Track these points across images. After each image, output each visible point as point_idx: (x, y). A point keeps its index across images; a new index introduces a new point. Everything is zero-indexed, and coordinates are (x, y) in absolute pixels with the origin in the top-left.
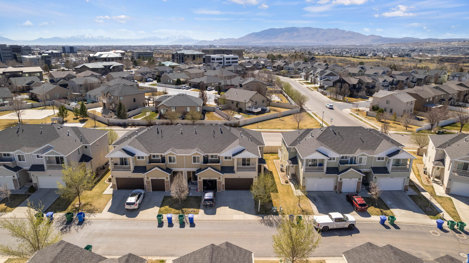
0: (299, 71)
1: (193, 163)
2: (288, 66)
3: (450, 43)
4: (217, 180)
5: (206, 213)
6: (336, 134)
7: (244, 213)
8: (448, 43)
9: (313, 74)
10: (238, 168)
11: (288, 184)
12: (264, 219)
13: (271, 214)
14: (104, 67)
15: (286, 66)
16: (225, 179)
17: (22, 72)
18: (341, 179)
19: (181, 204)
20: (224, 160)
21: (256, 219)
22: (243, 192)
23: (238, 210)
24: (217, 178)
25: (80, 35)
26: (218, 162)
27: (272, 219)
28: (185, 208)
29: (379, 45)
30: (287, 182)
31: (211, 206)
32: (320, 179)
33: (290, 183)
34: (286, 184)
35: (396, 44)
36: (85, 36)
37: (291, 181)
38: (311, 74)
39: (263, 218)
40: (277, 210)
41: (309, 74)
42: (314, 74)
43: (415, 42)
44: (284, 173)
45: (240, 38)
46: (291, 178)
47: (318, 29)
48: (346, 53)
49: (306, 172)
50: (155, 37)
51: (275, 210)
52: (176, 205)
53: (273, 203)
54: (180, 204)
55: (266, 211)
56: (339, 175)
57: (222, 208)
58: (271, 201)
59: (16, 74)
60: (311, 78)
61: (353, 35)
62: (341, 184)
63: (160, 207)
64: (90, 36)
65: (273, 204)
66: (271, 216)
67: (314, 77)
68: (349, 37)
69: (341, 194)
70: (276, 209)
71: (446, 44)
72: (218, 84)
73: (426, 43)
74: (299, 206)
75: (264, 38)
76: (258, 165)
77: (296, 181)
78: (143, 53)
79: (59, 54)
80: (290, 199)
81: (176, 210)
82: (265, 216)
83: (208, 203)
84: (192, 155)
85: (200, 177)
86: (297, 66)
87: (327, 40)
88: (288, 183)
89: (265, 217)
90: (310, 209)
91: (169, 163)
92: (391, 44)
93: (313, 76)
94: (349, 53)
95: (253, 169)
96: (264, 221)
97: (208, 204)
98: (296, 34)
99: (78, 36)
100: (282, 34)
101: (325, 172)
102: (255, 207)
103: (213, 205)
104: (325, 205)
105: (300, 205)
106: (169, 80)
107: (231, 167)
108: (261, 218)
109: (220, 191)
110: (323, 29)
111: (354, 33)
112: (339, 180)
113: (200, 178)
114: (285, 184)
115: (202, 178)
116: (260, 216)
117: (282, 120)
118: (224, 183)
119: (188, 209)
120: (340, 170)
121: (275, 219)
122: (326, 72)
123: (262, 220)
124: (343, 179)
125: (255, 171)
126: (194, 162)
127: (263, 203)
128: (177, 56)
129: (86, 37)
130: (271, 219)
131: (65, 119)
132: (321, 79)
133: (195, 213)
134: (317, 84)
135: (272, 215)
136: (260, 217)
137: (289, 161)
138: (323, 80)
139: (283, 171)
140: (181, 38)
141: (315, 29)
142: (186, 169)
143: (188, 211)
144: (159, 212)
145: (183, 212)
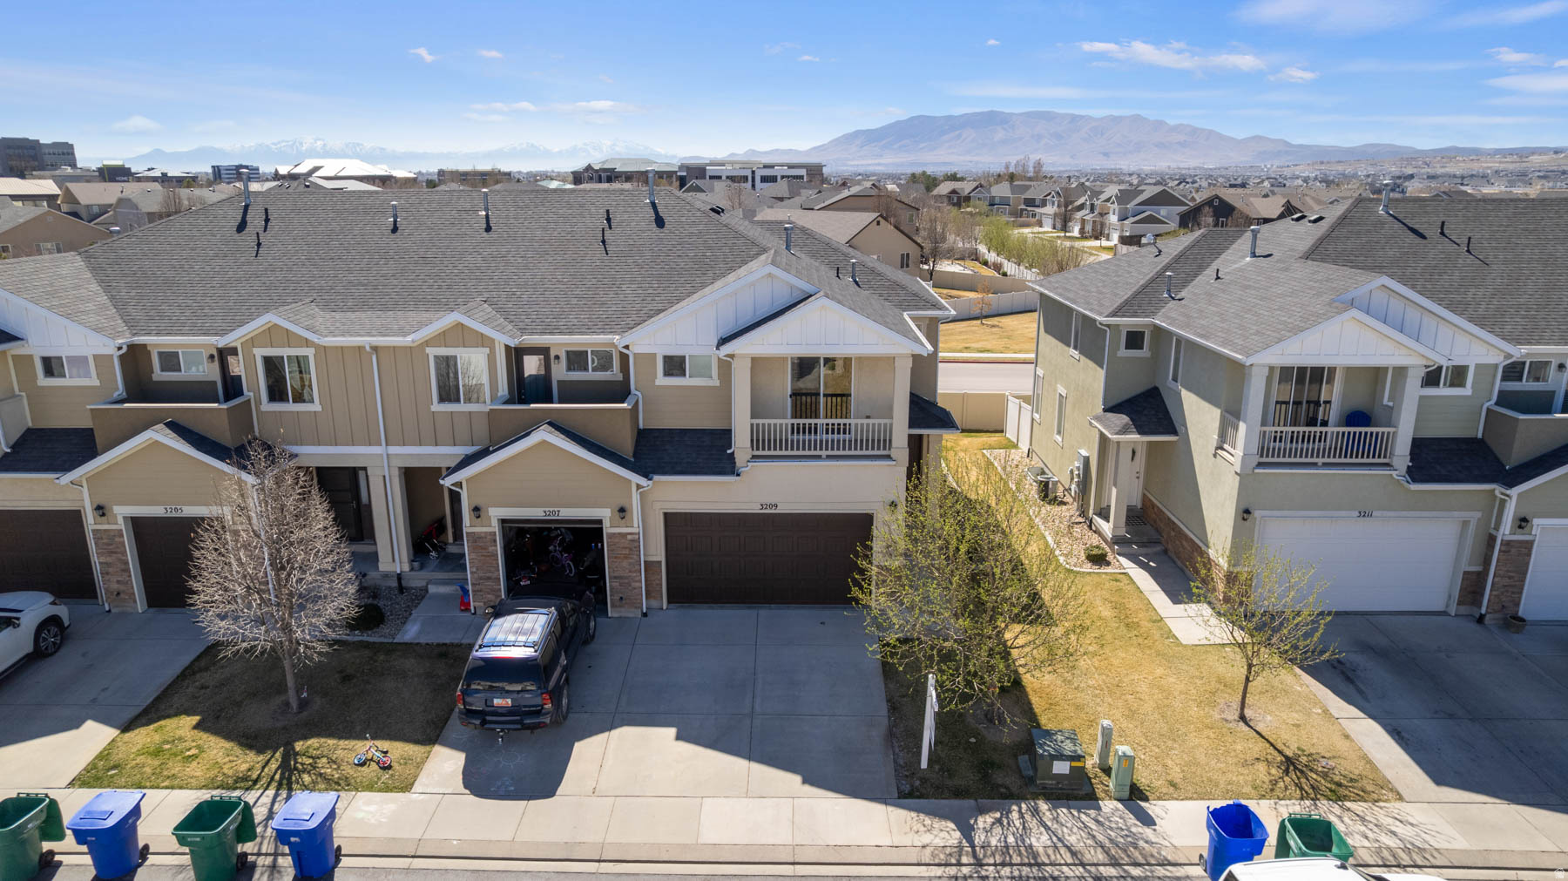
0: (1029, 208)
1: (437, 407)
2: (989, 192)
3: (1526, 160)
4: (607, 529)
5: (479, 783)
6: (1424, 237)
7: (797, 779)
8: (1518, 160)
9: (1088, 207)
10: (758, 441)
11: (1109, 570)
12: (979, 838)
13: (1035, 797)
15: (980, 192)
16: (668, 517)
18: (1522, 522)
19: (303, 704)
20: (661, 380)
21: (906, 840)
22: (798, 619)
23: (750, 758)
24: (604, 514)
25: (283, 141)
26: (619, 391)
27: (1045, 837)
28: (319, 735)
29: (1280, 167)
30: (1098, 559)
31: (523, 720)
32: (1358, 522)
33: (1123, 560)
34: (1096, 569)
35: (1339, 162)
36: (301, 144)
37: (1126, 550)
38: (1081, 207)
39: (967, 831)
40: (1079, 758)
41: (1071, 210)
42: (1092, 205)
43: (1405, 156)
44: (1070, 511)
45: (815, 148)
46: (1122, 532)
47: (1074, 119)
48: (1177, 182)
49: (1260, 465)
50: (532, 145)
51: (1061, 757)
52: (258, 716)
53: (1034, 699)
54: (294, 704)
55: (986, 768)
56: (1515, 492)
57: (625, 737)
58: (1017, 683)
60: (1083, 222)
61: (1194, 137)
62: (1519, 553)
63: (125, 729)
64: (319, 143)
65: (1029, 703)
66: (1036, 812)
67: (1092, 215)
68: (1179, 143)
69: (1519, 630)
70: (1068, 747)
71: (1512, 162)
73: (1443, 158)
74: (1243, 718)
75: (895, 146)
76: (910, 436)
77: (1158, 548)
80: (1159, 671)
81: (238, 750)
82: (983, 811)
83: (505, 693)
84: (427, 343)
85: (478, 502)
86: (1022, 194)
87: (1106, 154)
88: (1108, 564)
89: (984, 821)
90: (1342, 746)
91: (267, 407)
92: (1322, 163)
93: (1088, 211)
94: (1188, 183)
95: (877, 447)
96: (979, 864)
97: (497, 702)
98: (1000, 134)
99: (279, 143)
100: (957, 132)
101: (1404, 470)
102: (891, 735)
103: (538, 713)
104: (1451, 716)
105: (1248, 713)
107: (712, 432)
108: (945, 834)
109: (633, 613)
110: (1090, 118)
111: (1194, 131)
112: (1506, 530)
113: (476, 509)
114: (1088, 567)
115: (496, 513)
116: (943, 816)
117: (993, 326)
118: (656, 550)
119: (343, 743)
120: (1517, 453)
121: (1072, 840)
122: (1144, 190)
123: (960, 847)
124: (1536, 521)
125: (888, 457)
126: (442, 400)
127: (965, 698)
130: (1040, 840)
132: (1123, 218)
133: (386, 776)
134: (1108, 239)
135: (1043, 806)
136: (938, 824)
137: (1109, 415)
138: (1132, 220)
139: (1055, 501)
140: (617, 149)
141: (1064, 116)
142: (393, 450)
143: (331, 761)
144: (92, 766)
145: (285, 766)
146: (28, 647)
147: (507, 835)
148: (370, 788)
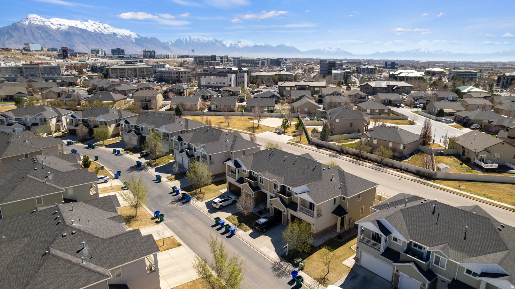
1: (274, 189)
5: (251, 234)
6: (433, 214)
10: (300, 208)
13: (292, 264)
14: (387, 87)
16: (291, 214)
17: (309, 86)
18: (397, 271)
21: (275, 259)
23: (274, 245)
24: (283, 211)
27: (285, 267)
28: (244, 223)
31: (258, 231)
32: (375, 258)
36: (421, 50)
51: (296, 261)
52: (241, 218)
54: (245, 219)
57: (267, 237)
59: (304, 87)
62: (397, 277)
63: (232, 215)
72: (487, 122)
74: (328, 272)
78: (464, 73)
79: (373, 69)
81: (237, 221)
82: (285, 261)
84: (274, 181)
90: (334, 281)
91: (259, 183)
95: (312, 215)
99: (414, 50)
101: (381, 253)
105: (330, 272)
106: (434, 109)
108: (279, 261)
109: (285, 225)
112: (395, 271)
113: (272, 204)
115: (274, 206)
118: (289, 218)
120: (401, 259)
121: (288, 268)
124: (400, 272)
128: (504, 78)
129: (421, 52)
131: (286, 131)
133: (245, 230)
135: (290, 265)
136: (279, 259)
142: (269, 193)
143: (243, 226)
144: (228, 217)
145: (239, 225)
146: (231, 203)
147: (247, 240)
148: (243, 230)
